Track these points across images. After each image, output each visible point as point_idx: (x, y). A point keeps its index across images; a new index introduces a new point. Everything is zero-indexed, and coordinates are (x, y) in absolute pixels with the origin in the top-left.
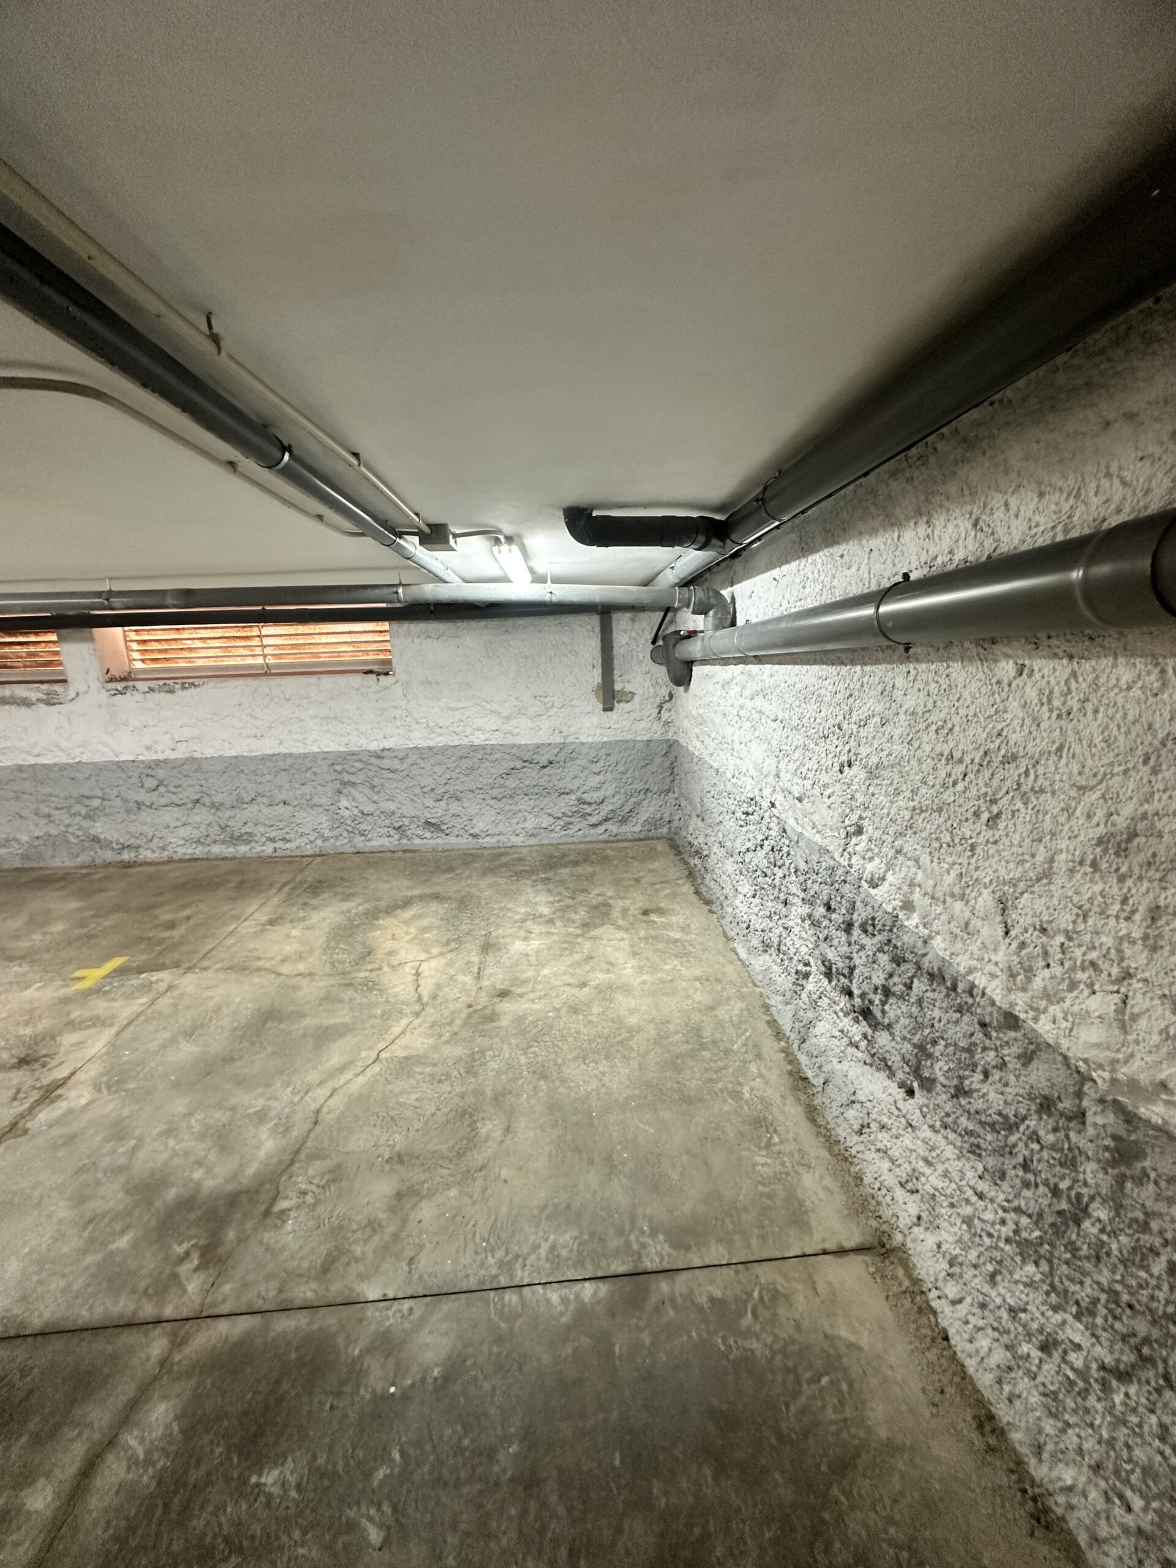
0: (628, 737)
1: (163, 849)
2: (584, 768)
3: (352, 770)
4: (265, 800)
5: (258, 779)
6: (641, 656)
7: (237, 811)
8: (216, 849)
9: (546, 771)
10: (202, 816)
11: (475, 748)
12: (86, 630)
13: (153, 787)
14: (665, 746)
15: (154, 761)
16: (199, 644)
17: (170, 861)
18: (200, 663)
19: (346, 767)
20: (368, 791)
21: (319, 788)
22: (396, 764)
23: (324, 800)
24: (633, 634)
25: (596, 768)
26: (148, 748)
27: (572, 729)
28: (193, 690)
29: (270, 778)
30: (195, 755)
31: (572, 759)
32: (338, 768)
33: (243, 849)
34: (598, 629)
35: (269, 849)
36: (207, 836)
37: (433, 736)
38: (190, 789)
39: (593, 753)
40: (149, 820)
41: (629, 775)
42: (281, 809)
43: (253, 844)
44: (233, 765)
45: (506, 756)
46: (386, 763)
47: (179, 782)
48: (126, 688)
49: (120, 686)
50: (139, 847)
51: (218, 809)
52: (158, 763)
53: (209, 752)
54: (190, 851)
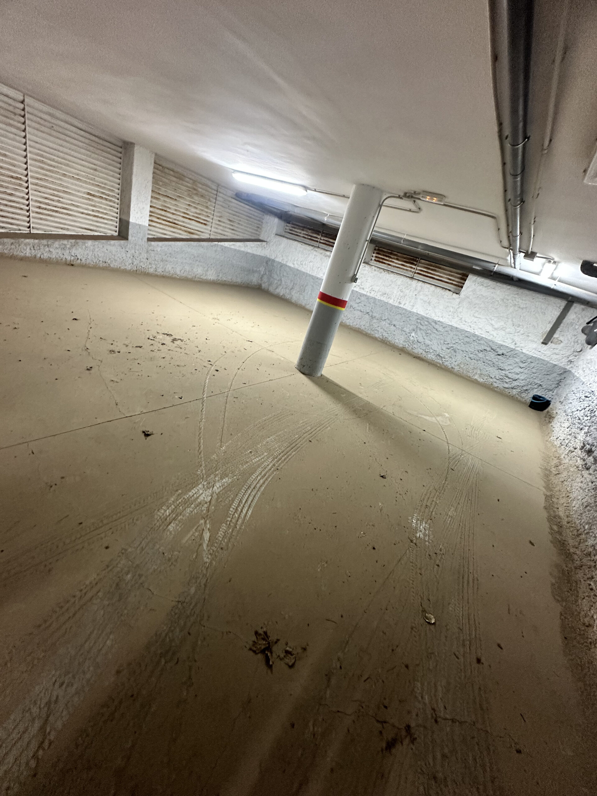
0: (546, 359)
2: (517, 363)
4: (389, 322)
5: (391, 313)
6: (577, 327)
7: (378, 321)
9: (499, 357)
10: (366, 318)
11: (474, 335)
13: (358, 302)
14: (562, 371)
15: (363, 294)
18: (392, 266)
19: (422, 322)
20: (424, 334)
21: (408, 325)
22: (440, 329)
23: (408, 331)
24: (579, 316)
25: (522, 365)
27: (522, 345)
29: (395, 314)
30: (376, 297)
31: (513, 357)
32: (419, 321)
34: (562, 308)
36: (364, 325)
37: (461, 324)
38: (368, 308)
39: (525, 358)
41: (535, 375)
42: (392, 327)
44: (386, 305)
45: (486, 344)
46: (437, 327)
47: (366, 304)
49: (366, 265)
51: (372, 318)
53: (381, 298)
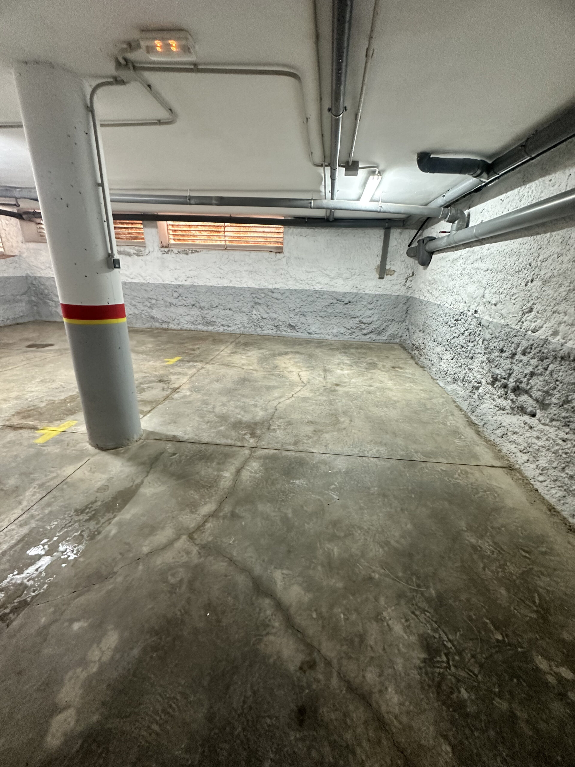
0: (388, 293)
1: (179, 324)
2: (365, 306)
3: (260, 297)
4: (222, 307)
5: (220, 297)
6: (402, 253)
7: (209, 311)
8: (200, 327)
9: (346, 306)
10: (195, 312)
11: (315, 292)
12: (155, 222)
13: (177, 297)
14: (406, 299)
15: (178, 285)
16: (198, 233)
17: (181, 330)
18: (197, 242)
19: (257, 295)
20: (265, 308)
21: (245, 304)
22: (279, 296)
23: (246, 310)
24: (400, 241)
25: (371, 306)
26: (176, 279)
27: (362, 287)
28: (196, 253)
29: (225, 297)
30: (195, 284)
31: (360, 301)
32: (254, 296)
33: (210, 328)
34: (382, 237)
35: (221, 329)
36: (197, 321)
37: (297, 284)
38: (191, 299)
39: (370, 299)
40: (174, 311)
41: (385, 311)
42: (228, 312)
43: (215, 326)
44: (210, 289)
45: (329, 297)
46: (275, 295)
47: (187, 296)
48: (169, 251)
49: (166, 250)
50: (169, 323)
51: (202, 309)
52: (179, 286)
53: (200, 283)
54: (189, 327)
